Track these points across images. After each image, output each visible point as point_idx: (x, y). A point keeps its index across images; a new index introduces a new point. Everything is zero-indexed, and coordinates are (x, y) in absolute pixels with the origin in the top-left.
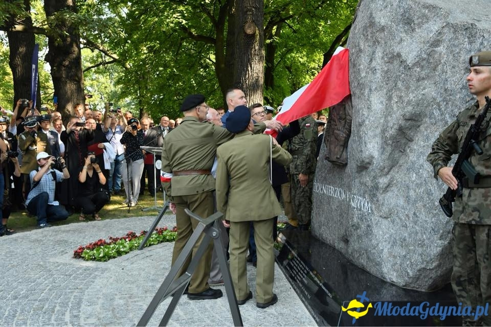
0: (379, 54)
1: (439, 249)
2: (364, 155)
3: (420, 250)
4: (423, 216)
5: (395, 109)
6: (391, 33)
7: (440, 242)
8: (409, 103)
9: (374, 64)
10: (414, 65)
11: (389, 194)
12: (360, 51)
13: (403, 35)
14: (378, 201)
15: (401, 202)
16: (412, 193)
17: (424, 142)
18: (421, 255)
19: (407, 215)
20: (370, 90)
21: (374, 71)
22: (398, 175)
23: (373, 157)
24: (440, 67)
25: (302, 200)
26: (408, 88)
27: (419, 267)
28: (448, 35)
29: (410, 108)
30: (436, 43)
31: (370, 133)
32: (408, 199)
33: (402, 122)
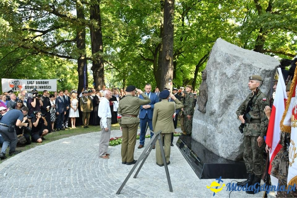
0: (218, 72)
1: (239, 145)
2: (212, 110)
3: (233, 145)
4: (234, 133)
5: (224, 93)
6: (222, 65)
7: (240, 142)
8: (229, 91)
9: (216, 76)
10: (231, 77)
11: (222, 124)
12: (211, 71)
13: (227, 66)
14: (217, 126)
15: (226, 127)
16: (230, 124)
17: (235, 105)
18: (233, 147)
19: (228, 132)
20: (215, 85)
21: (216, 78)
22: (225, 117)
23: (216, 110)
24: (240, 79)
25: (188, 125)
26: (228, 86)
27: (232, 151)
28: (242, 67)
29: (229, 93)
30: (239, 70)
31: (215, 101)
32: (228, 126)
33: (226, 98)
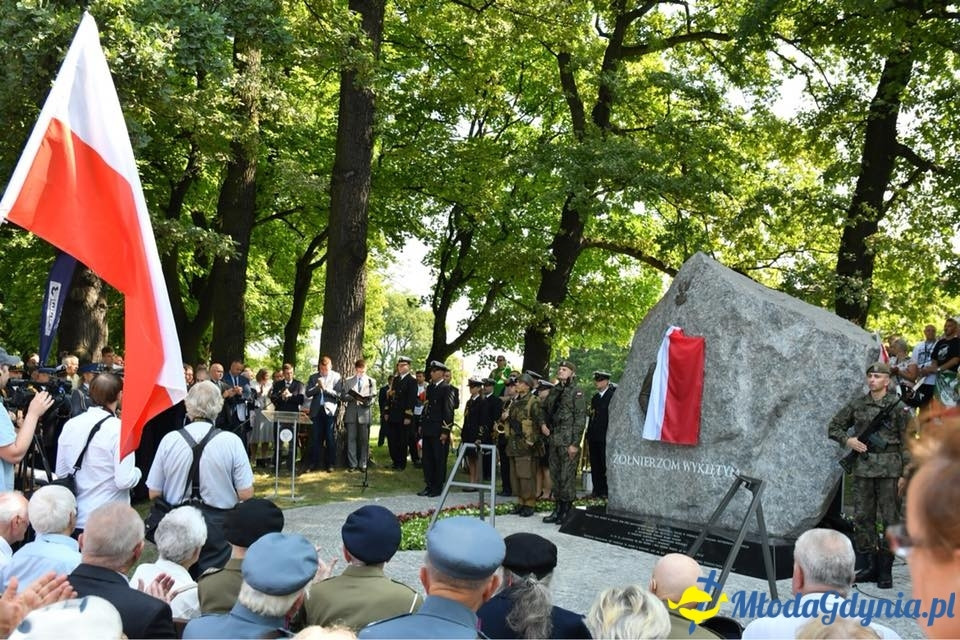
0: (744, 343)
1: (822, 502)
2: (733, 428)
3: (802, 504)
4: (798, 477)
5: (771, 391)
6: (758, 328)
7: (822, 496)
8: (786, 387)
9: (739, 351)
10: (792, 358)
11: (760, 461)
12: (717, 337)
13: (770, 331)
14: (750, 467)
15: (772, 467)
16: (783, 459)
17: (793, 418)
18: (804, 508)
19: (780, 478)
20: (736, 372)
21: (740, 357)
22: (768, 445)
23: (742, 430)
24: (810, 362)
26: (785, 376)
27: (802, 518)
28: (818, 339)
29: (786, 392)
30: (808, 344)
31: (739, 410)
32: (779, 464)
33: (779, 402)
